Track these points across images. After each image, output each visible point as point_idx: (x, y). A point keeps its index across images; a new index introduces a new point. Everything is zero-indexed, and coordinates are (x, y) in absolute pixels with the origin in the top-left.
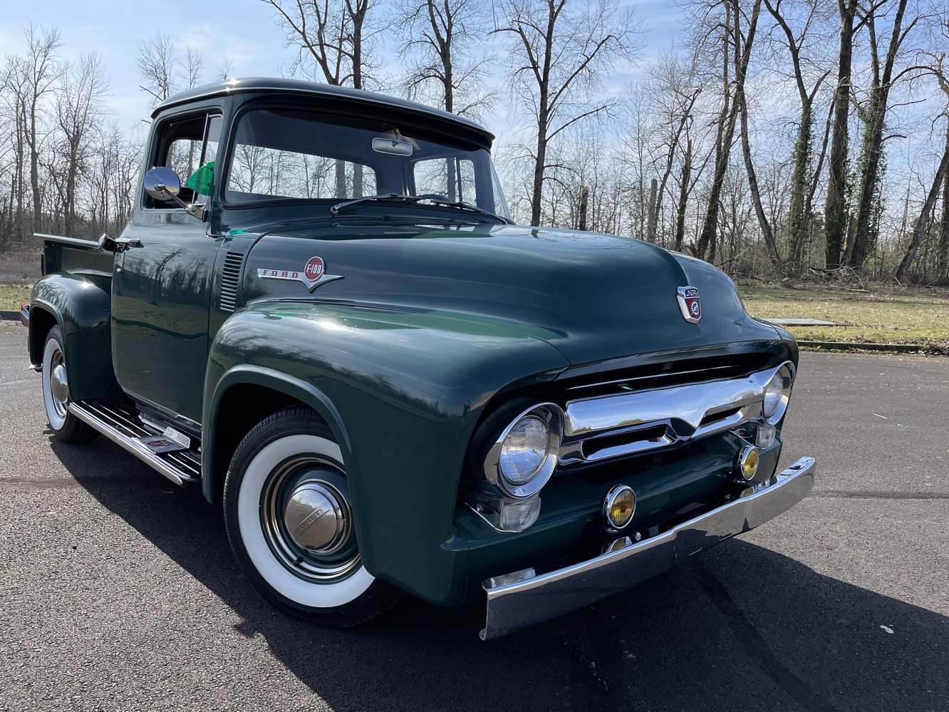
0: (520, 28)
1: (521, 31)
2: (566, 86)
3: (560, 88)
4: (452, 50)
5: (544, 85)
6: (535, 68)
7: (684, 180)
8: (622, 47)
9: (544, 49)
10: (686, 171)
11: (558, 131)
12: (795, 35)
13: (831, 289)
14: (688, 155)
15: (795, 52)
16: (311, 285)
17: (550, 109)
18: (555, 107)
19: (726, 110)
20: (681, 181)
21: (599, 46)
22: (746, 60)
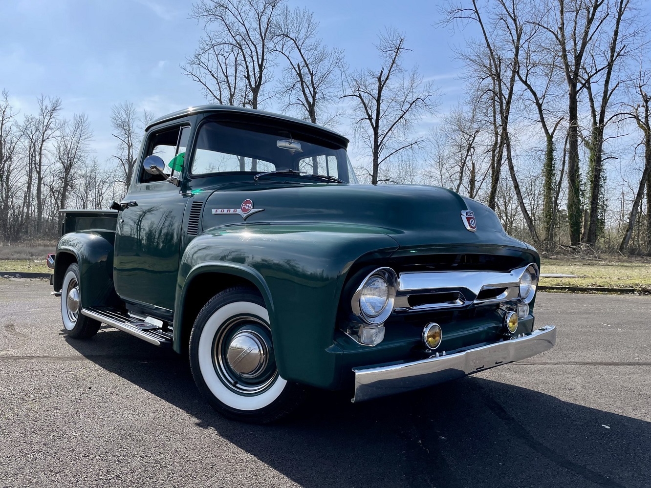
0: (360, 95)
1: (360, 97)
2: (390, 129)
3: (387, 131)
4: (316, 109)
5: (376, 129)
6: (370, 118)
7: (471, 188)
8: (426, 105)
9: (375, 107)
10: (472, 182)
11: (386, 158)
12: (539, 96)
13: (575, 259)
14: (473, 172)
15: (539, 106)
16: (245, 215)
17: (380, 144)
18: (384, 143)
19: (496, 143)
20: (469, 189)
21: (411, 105)
22: (508, 112)
